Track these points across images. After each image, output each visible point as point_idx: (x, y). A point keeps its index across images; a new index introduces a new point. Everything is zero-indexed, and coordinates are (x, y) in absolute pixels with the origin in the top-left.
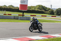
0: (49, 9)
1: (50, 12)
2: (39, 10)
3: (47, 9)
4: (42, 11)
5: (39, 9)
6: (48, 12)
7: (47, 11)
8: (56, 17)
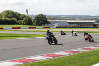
0: (25, 16)
1: (25, 20)
2: (7, 19)
3: (21, 17)
4: (13, 20)
5: (8, 17)
6: (23, 21)
7: (20, 19)
8: (35, 28)
